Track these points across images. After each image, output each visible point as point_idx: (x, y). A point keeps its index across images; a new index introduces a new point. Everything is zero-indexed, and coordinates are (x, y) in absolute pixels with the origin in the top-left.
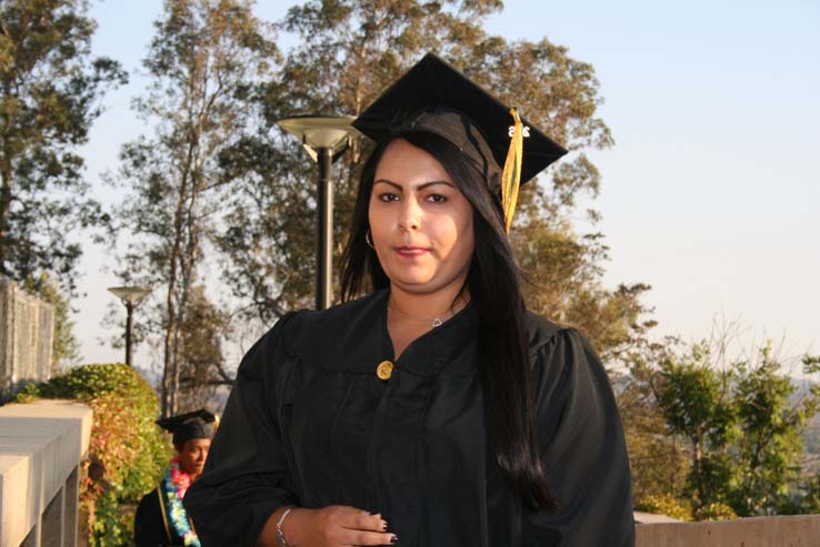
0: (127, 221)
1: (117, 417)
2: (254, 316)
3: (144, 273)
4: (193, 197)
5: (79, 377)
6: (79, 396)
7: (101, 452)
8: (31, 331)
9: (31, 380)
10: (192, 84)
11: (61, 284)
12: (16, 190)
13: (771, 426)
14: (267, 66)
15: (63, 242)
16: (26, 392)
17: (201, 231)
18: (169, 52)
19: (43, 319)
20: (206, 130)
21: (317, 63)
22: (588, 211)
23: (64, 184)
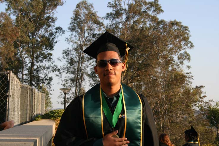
0: (64, 70)
3: (69, 84)
4: (82, 64)
5: (52, 113)
6: (52, 118)
8: (39, 101)
9: (39, 114)
10: (81, 34)
11: (47, 87)
12: (35, 63)
14: (101, 29)
15: (48, 76)
16: (38, 117)
17: (84, 73)
18: (75, 26)
19: (42, 98)
20: (85, 46)
21: (114, 28)
22: (187, 66)
23: (48, 61)
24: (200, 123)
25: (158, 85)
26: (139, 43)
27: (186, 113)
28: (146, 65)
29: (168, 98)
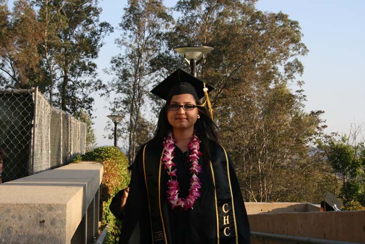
0: (114, 88)
1: (113, 169)
3: (121, 109)
4: (140, 78)
5: (97, 152)
6: (98, 160)
7: (107, 182)
8: (77, 134)
9: (78, 154)
10: (139, 34)
12: (70, 77)
14: (169, 25)
15: (87, 97)
16: (76, 158)
17: (143, 92)
18: (130, 20)
19: (82, 129)
20: (144, 51)
21: (189, 23)
22: (298, 82)
23: (88, 74)
26: (226, 47)
27: (296, 152)
28: (236, 80)
29: (270, 130)
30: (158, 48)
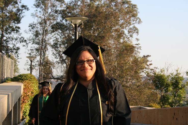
0: (30, 41)
1: (29, 86)
2: (60, 63)
4: (45, 36)
5: (20, 77)
6: (20, 81)
7: (25, 93)
8: (9, 66)
9: (9, 77)
10: (45, 10)
11: (15, 56)
12: (5, 34)
13: (179, 88)
14: (62, 6)
15: (16, 46)
16: (8, 80)
17: (47, 44)
18: (40, 3)
19: (11, 63)
20: (48, 20)
21: (74, 5)
22: (136, 38)
23: (15, 33)
24: (146, 87)
25: (111, 55)
26: (95, 19)
27: (135, 79)
28: (101, 37)
29: (120, 66)
30: (56, 19)
